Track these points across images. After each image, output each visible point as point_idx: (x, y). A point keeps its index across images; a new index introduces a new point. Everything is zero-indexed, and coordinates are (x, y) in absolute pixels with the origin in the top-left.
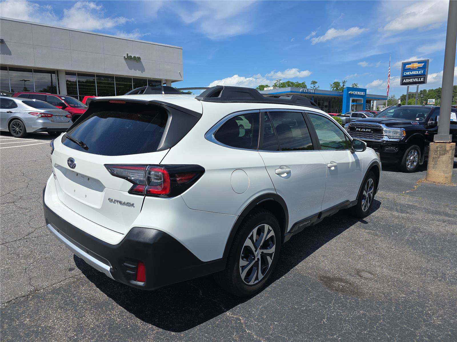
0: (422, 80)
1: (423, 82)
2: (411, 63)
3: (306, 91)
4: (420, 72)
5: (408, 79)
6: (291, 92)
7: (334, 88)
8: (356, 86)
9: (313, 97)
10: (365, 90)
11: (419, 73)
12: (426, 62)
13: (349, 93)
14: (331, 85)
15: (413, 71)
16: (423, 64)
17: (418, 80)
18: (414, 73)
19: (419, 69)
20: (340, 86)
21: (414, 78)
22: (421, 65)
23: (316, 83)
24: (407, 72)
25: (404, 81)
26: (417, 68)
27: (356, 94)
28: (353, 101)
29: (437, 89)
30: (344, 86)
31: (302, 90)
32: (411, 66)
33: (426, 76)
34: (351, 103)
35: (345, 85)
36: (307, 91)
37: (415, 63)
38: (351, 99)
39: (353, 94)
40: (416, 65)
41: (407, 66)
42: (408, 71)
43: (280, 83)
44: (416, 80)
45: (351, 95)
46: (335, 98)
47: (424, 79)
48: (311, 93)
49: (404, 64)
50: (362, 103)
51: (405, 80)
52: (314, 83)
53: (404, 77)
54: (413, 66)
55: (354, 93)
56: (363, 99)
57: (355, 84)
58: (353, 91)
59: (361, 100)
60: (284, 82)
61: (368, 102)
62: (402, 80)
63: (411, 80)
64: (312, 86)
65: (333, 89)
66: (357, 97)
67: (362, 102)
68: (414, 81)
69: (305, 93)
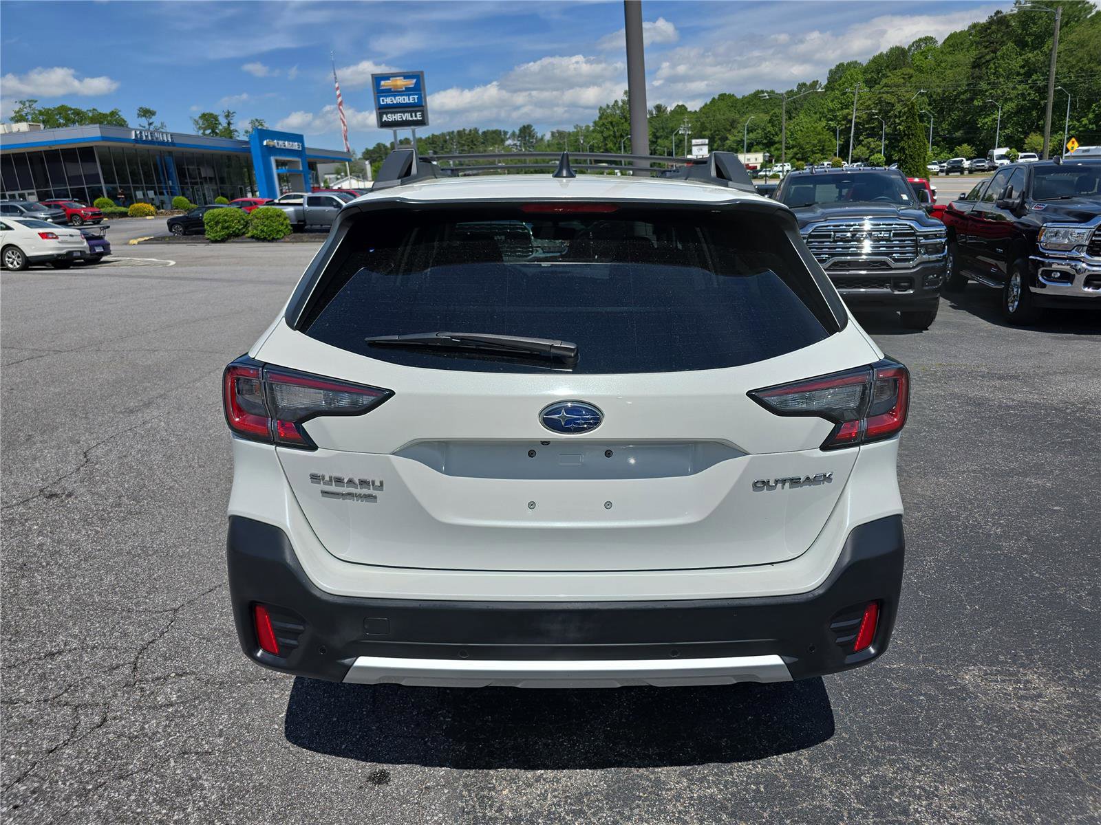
0: (419, 116)
1: (422, 123)
2: (390, 75)
3: (147, 136)
4: (411, 99)
5: (391, 113)
6: (104, 139)
7: (204, 131)
8: (261, 125)
9: (170, 153)
10: (299, 138)
11: (411, 101)
12: (418, 76)
13: (265, 143)
14: (195, 120)
15: (398, 95)
16: (414, 81)
17: (412, 117)
18: (400, 100)
19: (408, 91)
20: (220, 124)
21: (404, 112)
22: (411, 83)
23: (153, 113)
24: (386, 96)
25: (385, 118)
26: (404, 89)
27: (283, 147)
28: (280, 164)
29: (429, 138)
30: (229, 124)
31: (136, 135)
32: (391, 84)
33: (425, 108)
34: (275, 172)
35: (232, 122)
36: (151, 136)
37: (398, 78)
38: (273, 159)
39: (274, 147)
40: (401, 82)
41: (383, 83)
42: (389, 96)
43: (37, 112)
44: (407, 117)
45: (271, 150)
46: (229, 157)
47: (423, 115)
48: (163, 143)
49: (376, 78)
50: (301, 169)
51: (385, 116)
52: (146, 113)
53: (382, 110)
54: (394, 83)
55: (276, 145)
56: (299, 160)
57: (257, 120)
58: (273, 140)
59: (297, 162)
60: (50, 110)
61: (312, 166)
62: (380, 116)
63: (397, 117)
64: (144, 121)
65: (202, 131)
66: (286, 156)
67: (299, 167)
68: (404, 119)
69: (146, 142)
